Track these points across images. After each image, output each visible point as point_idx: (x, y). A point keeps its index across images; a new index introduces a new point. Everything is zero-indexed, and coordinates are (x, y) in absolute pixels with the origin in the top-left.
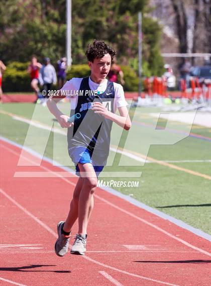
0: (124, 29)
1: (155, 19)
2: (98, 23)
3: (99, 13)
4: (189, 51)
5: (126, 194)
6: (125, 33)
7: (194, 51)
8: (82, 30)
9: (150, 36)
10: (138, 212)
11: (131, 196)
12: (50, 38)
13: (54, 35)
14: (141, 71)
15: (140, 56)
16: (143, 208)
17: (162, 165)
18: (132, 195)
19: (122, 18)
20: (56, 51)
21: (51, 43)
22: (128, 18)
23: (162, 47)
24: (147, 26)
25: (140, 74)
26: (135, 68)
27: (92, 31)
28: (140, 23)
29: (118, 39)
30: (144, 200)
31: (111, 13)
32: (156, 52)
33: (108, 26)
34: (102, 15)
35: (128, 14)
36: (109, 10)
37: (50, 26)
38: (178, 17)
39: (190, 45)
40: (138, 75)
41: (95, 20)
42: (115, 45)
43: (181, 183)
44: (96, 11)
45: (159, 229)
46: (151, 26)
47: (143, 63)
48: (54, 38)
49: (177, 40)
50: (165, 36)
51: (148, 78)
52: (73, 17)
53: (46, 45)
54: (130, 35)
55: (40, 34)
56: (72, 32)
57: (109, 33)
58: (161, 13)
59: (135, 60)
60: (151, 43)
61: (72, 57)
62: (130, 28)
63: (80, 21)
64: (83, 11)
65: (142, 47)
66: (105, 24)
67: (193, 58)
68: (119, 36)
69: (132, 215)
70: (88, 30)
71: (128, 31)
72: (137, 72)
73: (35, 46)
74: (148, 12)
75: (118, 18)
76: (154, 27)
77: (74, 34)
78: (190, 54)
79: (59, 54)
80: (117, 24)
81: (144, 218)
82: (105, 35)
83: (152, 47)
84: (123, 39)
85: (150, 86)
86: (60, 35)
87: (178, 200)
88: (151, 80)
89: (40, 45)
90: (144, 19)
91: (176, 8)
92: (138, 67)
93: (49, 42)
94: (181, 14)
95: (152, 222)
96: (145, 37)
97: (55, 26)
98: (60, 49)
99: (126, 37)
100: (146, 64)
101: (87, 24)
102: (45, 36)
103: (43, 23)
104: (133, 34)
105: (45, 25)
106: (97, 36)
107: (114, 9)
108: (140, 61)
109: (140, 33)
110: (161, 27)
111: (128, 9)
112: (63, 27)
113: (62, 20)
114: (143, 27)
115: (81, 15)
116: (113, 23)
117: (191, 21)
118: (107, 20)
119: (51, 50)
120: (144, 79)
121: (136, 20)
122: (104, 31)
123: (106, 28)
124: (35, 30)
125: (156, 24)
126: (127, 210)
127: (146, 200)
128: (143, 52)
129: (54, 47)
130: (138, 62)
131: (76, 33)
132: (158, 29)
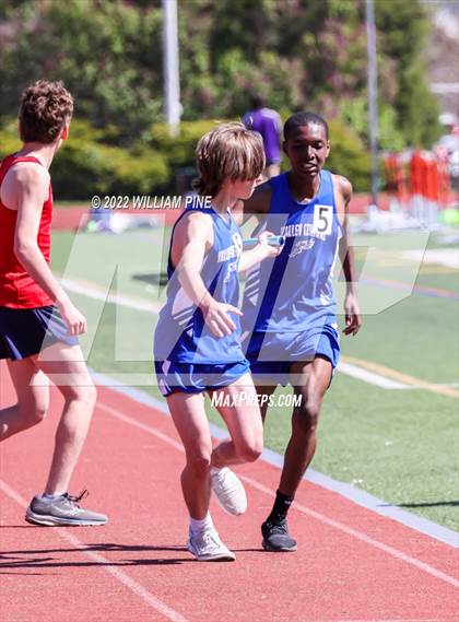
5: (343, 480)
8: (207, 23)
9: (397, 36)
10: (378, 529)
11: (358, 485)
12: (118, 47)
13: (128, 39)
14: (375, 134)
15: (372, 90)
16: (393, 517)
17: (444, 396)
18: (360, 481)
20: (136, 83)
21: (122, 61)
23: (432, 64)
24: (387, 7)
25: (373, 141)
26: (358, 126)
27: (236, 26)
29: (306, 48)
30: (395, 493)
32: (415, 79)
37: (117, 15)
40: (368, 146)
42: (298, 64)
45: (436, 573)
46: (399, 7)
47: (379, 113)
48: (131, 48)
50: (439, 37)
51: (395, 153)
53: (109, 67)
54: (337, 33)
55: (91, 38)
56: (179, 28)
57: (282, 31)
59: (358, 104)
60: (399, 54)
61: (182, 100)
62: (342, 17)
65: (376, 65)
66: (270, 4)
68: (308, 39)
69: (361, 536)
70: (224, 22)
71: (330, 23)
72: (364, 136)
73: (76, 73)
76: (408, 11)
77: (184, 35)
79: (144, 93)
81: (394, 545)
82: (273, 38)
83: (403, 66)
84: (319, 46)
85: (403, 174)
86: (147, 40)
88: (405, 157)
89: (90, 69)
92: (366, 123)
93: (116, 57)
95: (419, 555)
96: (383, 37)
97: (131, 15)
98: (148, 77)
99: (329, 39)
100: (390, 114)
101: (220, 7)
102: (106, 44)
103: (98, 7)
104: (347, 30)
105: (105, 14)
106: (249, 38)
108: (373, 108)
110: (426, 9)
112: (154, 15)
114: (378, 10)
119: (123, 81)
120: (385, 156)
122: (267, 25)
123: (273, 17)
124: (77, 26)
126: (346, 523)
128: (380, 81)
129: (131, 73)
130: (366, 108)
131: (191, 33)
132: (420, 16)
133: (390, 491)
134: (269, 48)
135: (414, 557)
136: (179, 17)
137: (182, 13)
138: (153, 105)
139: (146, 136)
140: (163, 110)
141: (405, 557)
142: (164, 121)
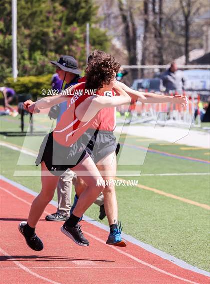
0: (71, 40)
1: (103, 30)
2: (45, 34)
3: (45, 24)
4: (139, 63)
6: (73, 44)
7: (143, 63)
8: (28, 41)
19: (69, 29)
22: (75, 30)
24: (95, 37)
27: (39, 43)
28: (88, 33)
29: (65, 51)
31: (58, 23)
33: (55, 38)
34: (48, 27)
35: (75, 24)
36: (56, 21)
38: (127, 28)
39: (140, 57)
41: (42, 31)
43: (131, 198)
44: (42, 22)
46: (99, 37)
49: (126, 52)
50: (113, 47)
52: (19, 28)
54: (77, 46)
56: (18, 43)
57: (56, 44)
58: (110, 23)
61: (18, 70)
62: (77, 39)
63: (27, 32)
64: (29, 22)
66: (52, 35)
67: (143, 70)
68: (66, 48)
70: (35, 41)
71: (75, 42)
74: (96, 23)
75: (66, 29)
76: (102, 39)
77: (20, 45)
78: (139, 66)
79: (5, 66)
80: (64, 35)
81: (93, 233)
82: (53, 47)
84: (70, 50)
86: (6, 47)
87: (128, 215)
90: (92, 30)
91: (125, 19)
94: (130, 25)
98: (7, 60)
99: (74, 48)
101: (34, 35)
104: (81, 45)
106: (44, 47)
107: (61, 20)
109: (88, 44)
110: (109, 38)
111: (76, 20)
112: (8, 37)
113: (8, 31)
115: (27, 26)
116: (60, 34)
117: (141, 32)
118: (54, 31)
121: (83, 32)
122: (51, 42)
123: (53, 39)
125: (104, 35)
127: (95, 215)
131: (22, 45)
132: (107, 40)
133: (91, 214)
134: (51, 51)
135: (99, 238)
136: (18, 39)
137: (19, 38)
138: (8, 70)
139: (5, 82)
140: (11, 72)
141: (96, 238)
142: (12, 77)
